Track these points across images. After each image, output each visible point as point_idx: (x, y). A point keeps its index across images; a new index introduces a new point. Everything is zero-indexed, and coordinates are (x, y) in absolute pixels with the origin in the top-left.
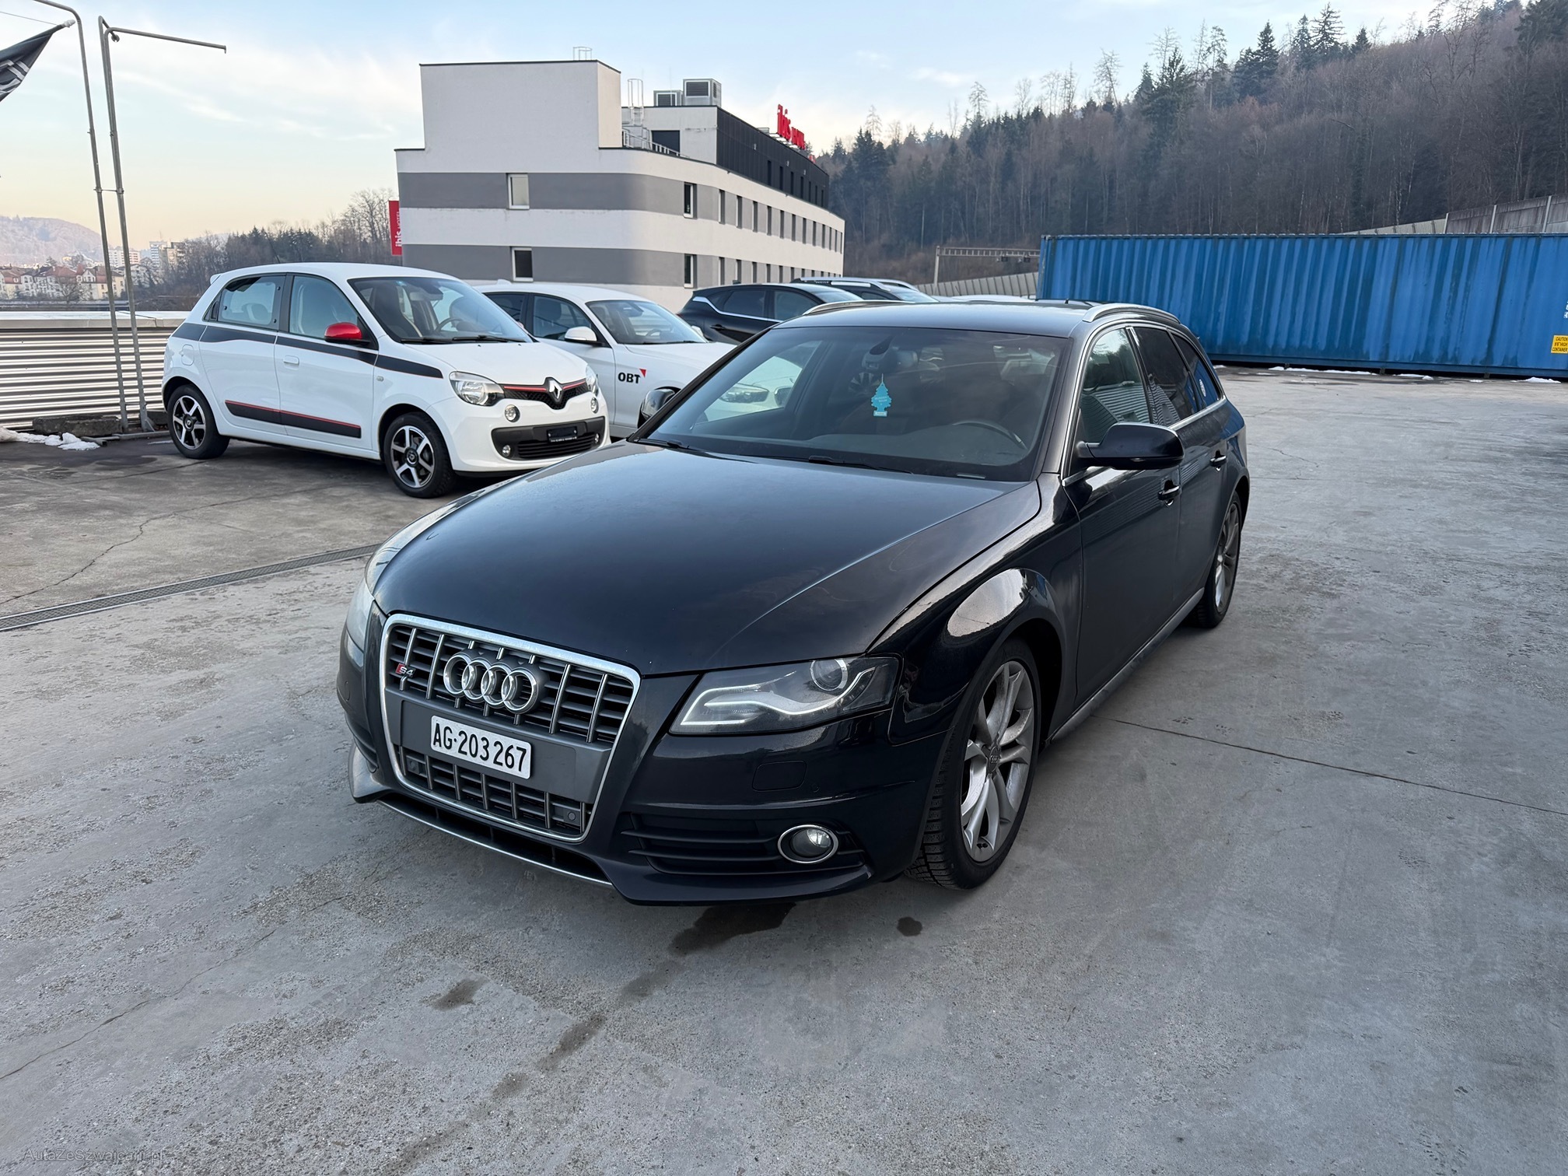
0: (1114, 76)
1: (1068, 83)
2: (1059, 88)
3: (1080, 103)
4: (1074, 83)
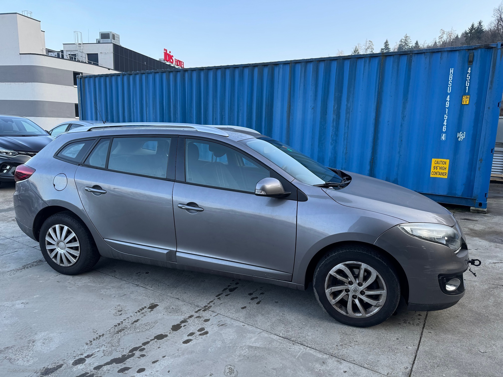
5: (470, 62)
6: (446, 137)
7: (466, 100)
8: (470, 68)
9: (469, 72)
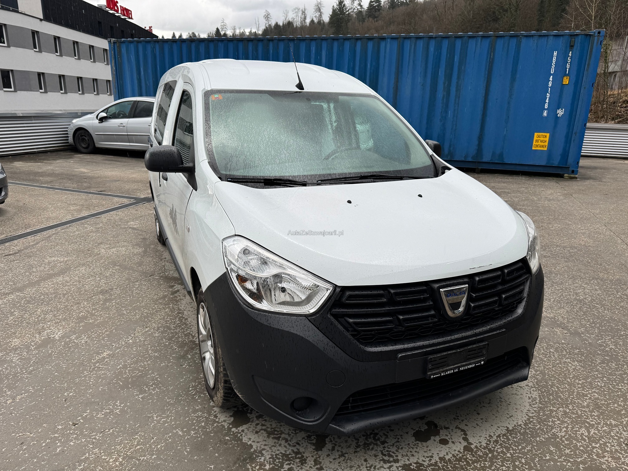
0: (322, 10)
1: (304, 12)
2: (300, 14)
3: (308, 21)
4: (306, 13)
5: (572, 47)
6: (548, 114)
7: (566, 81)
8: (571, 52)
9: (570, 55)
